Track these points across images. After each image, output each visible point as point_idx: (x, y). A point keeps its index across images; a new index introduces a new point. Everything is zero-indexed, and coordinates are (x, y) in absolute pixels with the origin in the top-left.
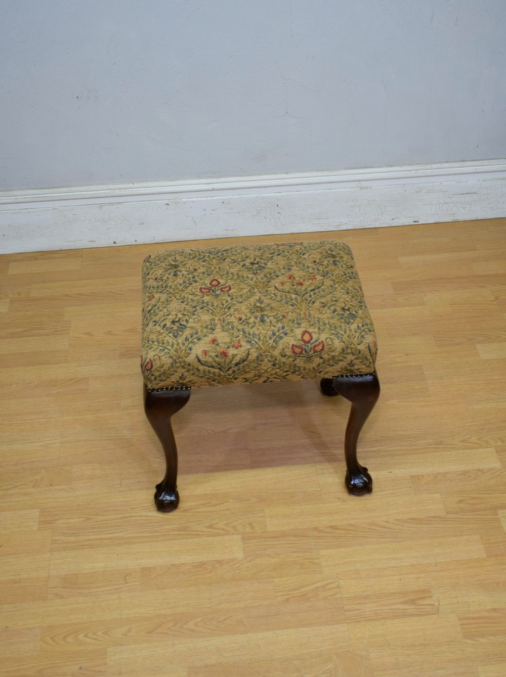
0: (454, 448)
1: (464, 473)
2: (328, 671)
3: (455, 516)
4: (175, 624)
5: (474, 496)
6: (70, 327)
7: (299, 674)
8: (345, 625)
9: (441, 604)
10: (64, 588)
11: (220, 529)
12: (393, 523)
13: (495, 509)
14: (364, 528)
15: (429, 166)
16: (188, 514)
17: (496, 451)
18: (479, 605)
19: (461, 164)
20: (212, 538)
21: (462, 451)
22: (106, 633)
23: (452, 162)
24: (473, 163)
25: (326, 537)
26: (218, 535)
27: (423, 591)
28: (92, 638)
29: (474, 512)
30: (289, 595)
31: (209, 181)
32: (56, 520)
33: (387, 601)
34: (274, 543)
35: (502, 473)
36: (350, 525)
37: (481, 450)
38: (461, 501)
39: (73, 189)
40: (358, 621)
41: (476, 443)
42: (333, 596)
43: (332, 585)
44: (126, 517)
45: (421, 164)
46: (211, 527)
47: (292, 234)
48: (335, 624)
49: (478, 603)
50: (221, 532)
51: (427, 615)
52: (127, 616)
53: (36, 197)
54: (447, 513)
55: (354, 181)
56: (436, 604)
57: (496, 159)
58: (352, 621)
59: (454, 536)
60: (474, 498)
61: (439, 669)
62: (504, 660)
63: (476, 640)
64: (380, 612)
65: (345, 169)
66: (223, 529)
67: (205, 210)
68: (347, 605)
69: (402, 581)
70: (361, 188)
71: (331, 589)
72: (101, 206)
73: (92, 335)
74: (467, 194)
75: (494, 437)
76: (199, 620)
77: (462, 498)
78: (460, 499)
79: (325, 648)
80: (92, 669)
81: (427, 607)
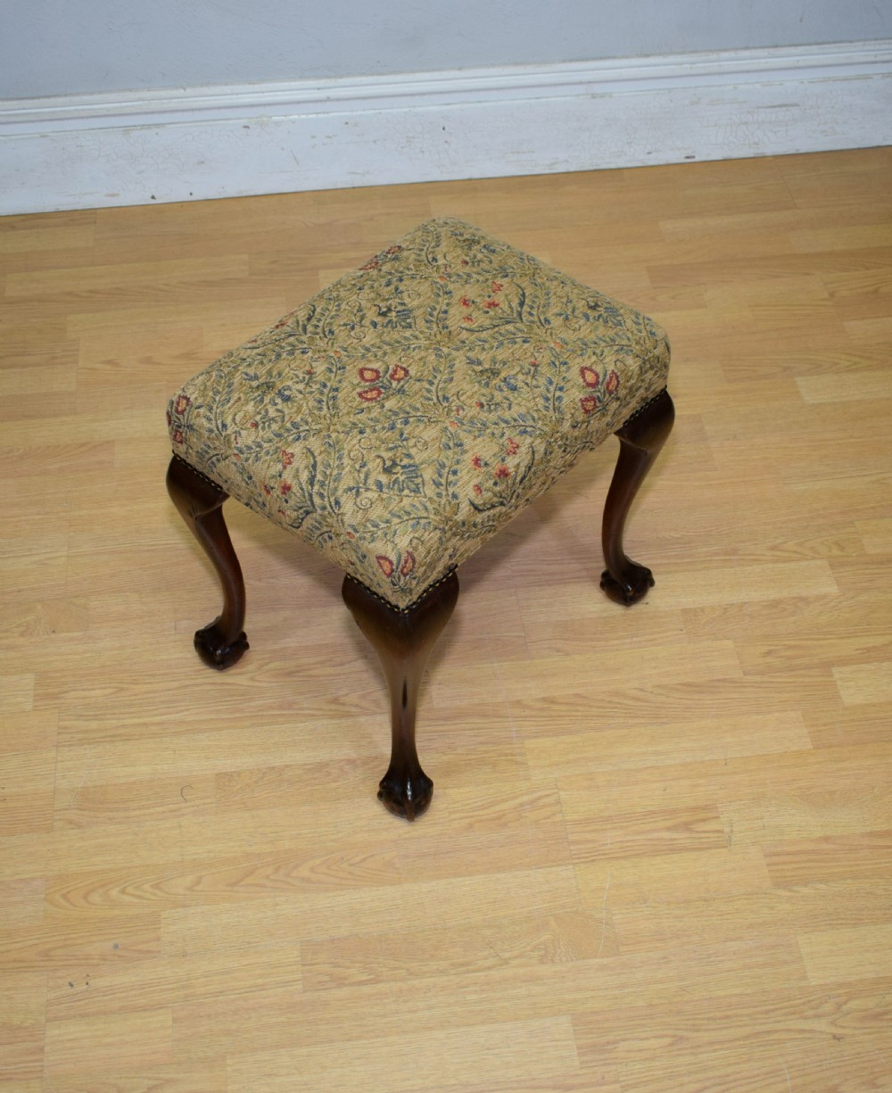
0: (758, 560)
1: (775, 604)
2: (542, 947)
3: (758, 678)
4: (277, 870)
5: (793, 643)
6: (78, 350)
7: (492, 951)
8: (571, 867)
9: (734, 829)
10: (82, 810)
11: (351, 705)
12: (652, 693)
13: (828, 665)
14: (603, 700)
15: (715, 56)
16: (295, 679)
17: (831, 565)
18: (799, 831)
19: (772, 51)
20: (338, 721)
21: (771, 566)
22: (157, 886)
23: (755, 48)
24: (792, 50)
25: (536, 716)
26: (348, 715)
27: (705, 808)
28: (134, 895)
29: (793, 670)
30: (472, 817)
31: (322, 83)
32: (66, 692)
33: (643, 826)
34: (444, 728)
35: (840, 602)
36: (577, 695)
37: (804, 563)
38: (769, 653)
39: (77, 99)
40: (593, 861)
41: (795, 552)
43: (546, 800)
45: (701, 51)
46: (335, 701)
47: (470, 180)
48: (552, 866)
49: (797, 828)
50: (353, 709)
51: (709, 848)
52: (194, 857)
53: (9, 115)
54: (745, 674)
55: (581, 83)
56: (727, 830)
57: (835, 42)
58: (582, 860)
59: (758, 713)
60: (790, 647)
61: (731, 940)
62: (842, 924)
63: (793, 891)
64: (629, 844)
65: (564, 61)
66: (357, 706)
67: (313, 137)
68: (573, 833)
69: (667, 791)
70: (594, 96)
71: (544, 806)
72: (127, 130)
73: (117, 365)
74: (780, 106)
75: (827, 541)
76: (318, 862)
77: (770, 648)
78: (766, 649)
79: (536, 907)
80: (135, 948)
81: (711, 835)
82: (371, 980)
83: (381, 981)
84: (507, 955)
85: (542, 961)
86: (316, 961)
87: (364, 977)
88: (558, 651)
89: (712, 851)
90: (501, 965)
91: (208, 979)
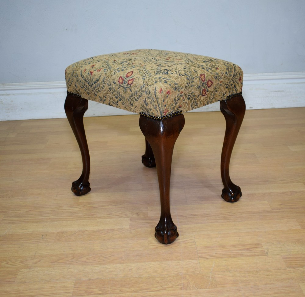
0: (276, 183)
1: (283, 193)
2: (182, 284)
3: (278, 210)
4: (73, 258)
5: (291, 202)
7: (159, 285)
8: (198, 260)
9: (269, 250)
11: (116, 215)
14: (215, 215)
19: (274, 73)
20: (110, 219)
21: (281, 184)
22: (21, 262)
23: (268, 72)
24: (280, 73)
25: (188, 219)
26: (115, 218)
27: (256, 244)
29: (291, 209)
32: (9, 211)
33: (229, 249)
36: (205, 214)
37: (294, 184)
38: (282, 204)
41: (290, 181)
42: (190, 246)
43: (189, 241)
44: (55, 210)
46: (110, 214)
48: (190, 260)
49: (297, 250)
51: (259, 256)
52: (40, 254)
54: (272, 209)
56: (266, 250)
58: (203, 258)
59: (278, 219)
60: (290, 203)
61: (269, 284)
64: (224, 254)
66: (118, 216)
68: (199, 250)
69: (240, 239)
73: (59, 144)
74: (279, 91)
75: (302, 179)
76: (90, 256)
77: (282, 203)
78: (281, 203)
79: (181, 272)
80: (4, 280)
81: (259, 252)
82: (103, 293)
83: (107, 294)
84: (166, 286)
85: (181, 289)
86: (81, 286)
87: (100, 292)
88: (198, 203)
89: (260, 257)
90: (163, 290)
91: (32, 291)
